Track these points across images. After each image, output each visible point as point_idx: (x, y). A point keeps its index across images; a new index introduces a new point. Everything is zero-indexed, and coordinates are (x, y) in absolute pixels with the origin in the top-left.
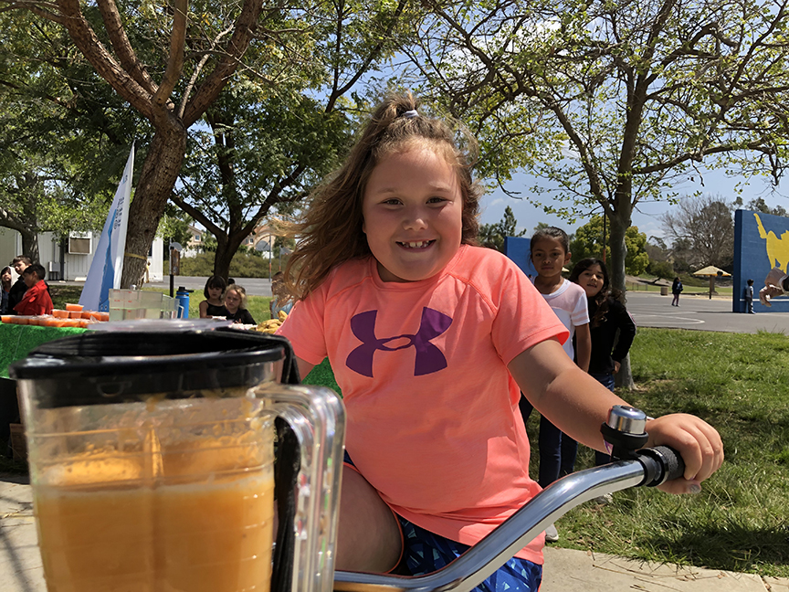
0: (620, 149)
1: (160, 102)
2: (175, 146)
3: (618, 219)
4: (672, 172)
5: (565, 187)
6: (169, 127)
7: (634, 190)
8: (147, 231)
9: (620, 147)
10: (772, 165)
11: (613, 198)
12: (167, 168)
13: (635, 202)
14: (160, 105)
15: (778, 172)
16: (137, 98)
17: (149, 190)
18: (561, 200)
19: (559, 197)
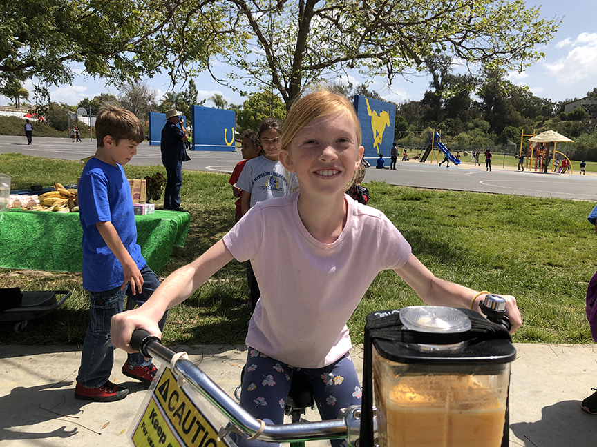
0: (294, 50)
4: (326, 70)
10: (388, 70)
15: (391, 76)
19: (248, 83)
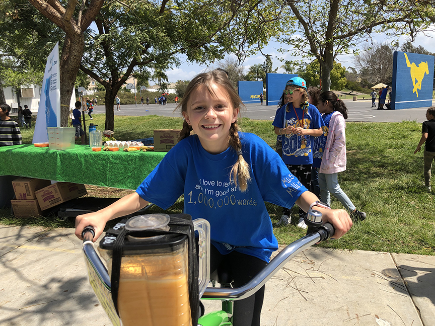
0: (327, 25)
1: (67, 20)
2: (79, 43)
3: (326, 65)
4: (355, 37)
5: (297, 49)
6: (74, 32)
7: (335, 48)
8: (68, 91)
9: (327, 23)
10: (411, 30)
11: (323, 53)
12: (75, 56)
13: (336, 55)
14: (68, 21)
15: (414, 34)
16: (54, 16)
17: (66, 69)
18: (295, 56)
19: (294, 54)
